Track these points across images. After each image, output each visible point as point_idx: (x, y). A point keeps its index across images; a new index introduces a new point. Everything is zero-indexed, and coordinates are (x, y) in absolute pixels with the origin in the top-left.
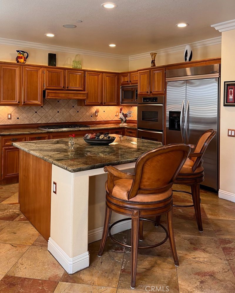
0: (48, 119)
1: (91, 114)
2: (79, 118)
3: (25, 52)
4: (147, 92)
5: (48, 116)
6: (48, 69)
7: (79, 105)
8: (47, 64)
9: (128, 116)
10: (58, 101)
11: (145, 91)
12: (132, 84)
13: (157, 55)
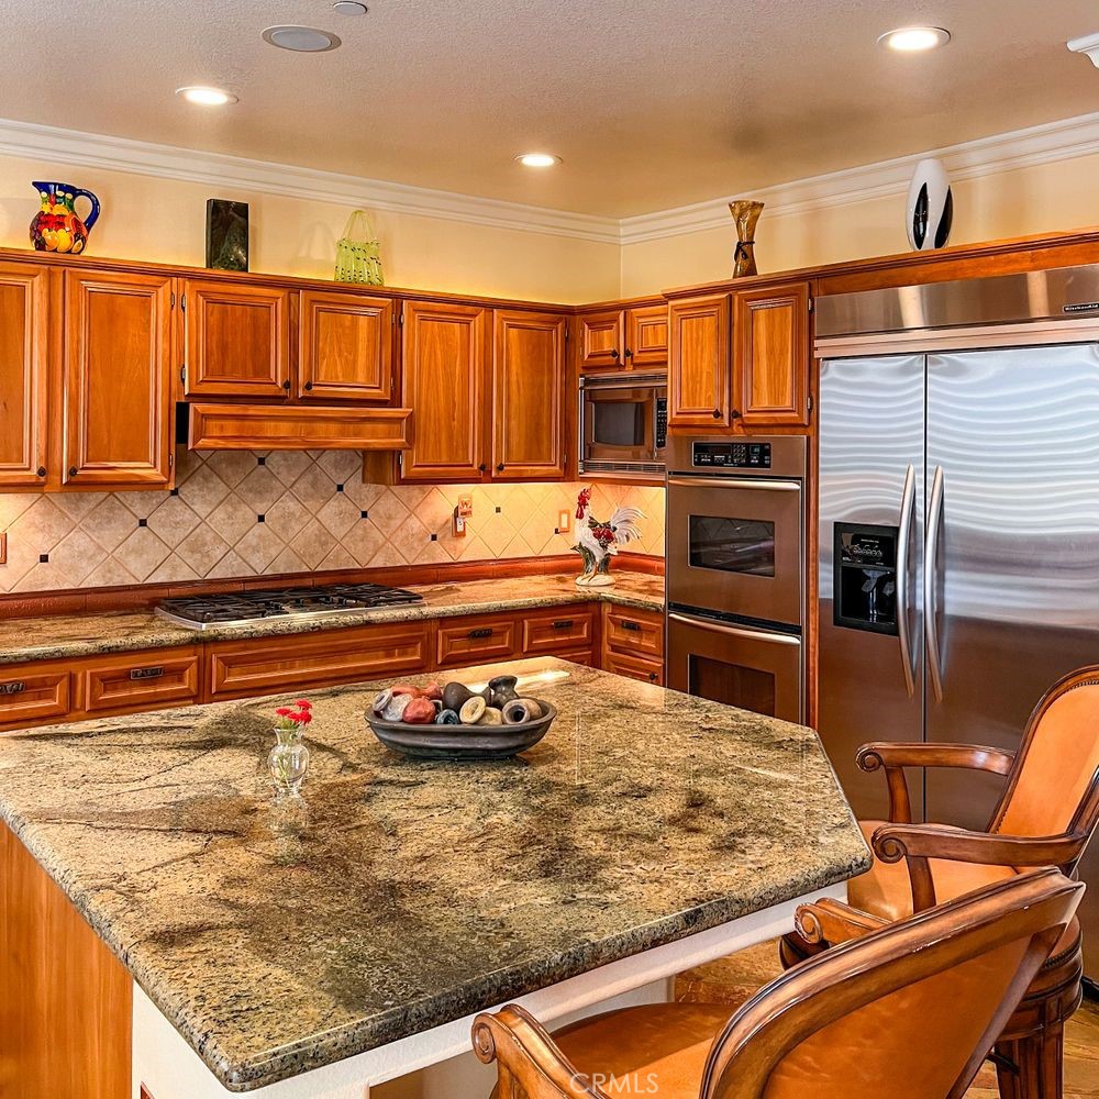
0: (206, 560)
1: (434, 523)
2: (371, 546)
3: (81, 193)
4: (718, 414)
5: (204, 544)
6: (205, 286)
7: (368, 475)
8: (198, 261)
9: (616, 535)
10: (261, 461)
11: (703, 407)
12: (636, 366)
13: (763, 213)
